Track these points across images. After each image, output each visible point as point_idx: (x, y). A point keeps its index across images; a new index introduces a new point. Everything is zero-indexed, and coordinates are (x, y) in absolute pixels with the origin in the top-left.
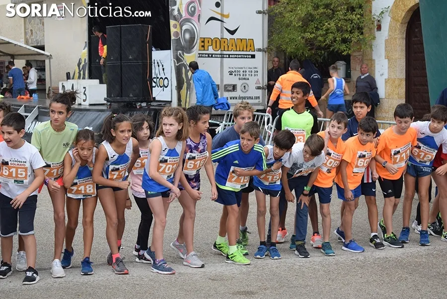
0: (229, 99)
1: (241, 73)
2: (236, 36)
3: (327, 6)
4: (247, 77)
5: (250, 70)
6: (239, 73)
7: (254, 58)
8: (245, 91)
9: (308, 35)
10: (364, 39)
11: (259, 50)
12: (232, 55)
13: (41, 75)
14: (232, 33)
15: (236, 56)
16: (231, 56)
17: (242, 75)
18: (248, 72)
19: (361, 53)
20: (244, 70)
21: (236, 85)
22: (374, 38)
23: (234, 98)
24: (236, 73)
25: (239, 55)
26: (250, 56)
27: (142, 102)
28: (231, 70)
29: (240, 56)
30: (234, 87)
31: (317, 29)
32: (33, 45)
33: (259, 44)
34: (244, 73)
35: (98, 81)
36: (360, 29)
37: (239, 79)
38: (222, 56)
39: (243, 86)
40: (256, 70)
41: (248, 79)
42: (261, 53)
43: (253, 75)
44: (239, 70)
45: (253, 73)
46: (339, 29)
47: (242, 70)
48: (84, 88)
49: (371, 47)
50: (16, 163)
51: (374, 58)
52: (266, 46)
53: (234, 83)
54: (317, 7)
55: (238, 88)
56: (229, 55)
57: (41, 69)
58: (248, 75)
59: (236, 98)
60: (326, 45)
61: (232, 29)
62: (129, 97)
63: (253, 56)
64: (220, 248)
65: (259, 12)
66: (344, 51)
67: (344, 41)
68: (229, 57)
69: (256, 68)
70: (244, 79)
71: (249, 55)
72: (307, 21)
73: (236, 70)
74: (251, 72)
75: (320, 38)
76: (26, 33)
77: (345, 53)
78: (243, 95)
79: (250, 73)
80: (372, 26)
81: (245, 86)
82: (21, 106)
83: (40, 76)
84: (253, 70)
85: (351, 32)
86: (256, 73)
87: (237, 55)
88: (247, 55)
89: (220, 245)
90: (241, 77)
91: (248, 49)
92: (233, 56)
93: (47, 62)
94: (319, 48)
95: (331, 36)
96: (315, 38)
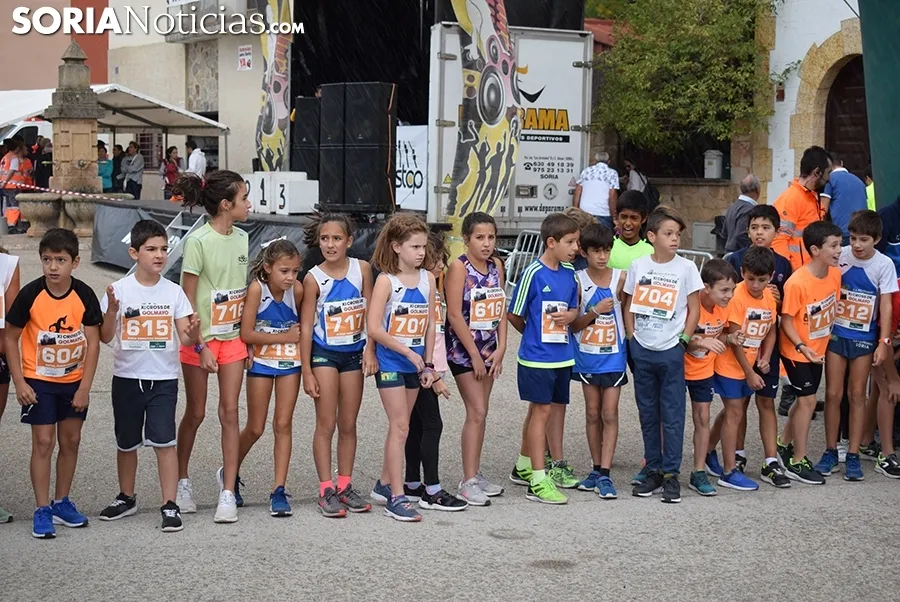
0: (524, 209)
1: (546, 167)
2: (537, 104)
3: (694, 57)
4: (555, 173)
5: (561, 162)
6: (541, 167)
7: (568, 141)
8: (551, 196)
9: (660, 105)
10: (755, 114)
11: (577, 128)
12: (531, 135)
13: (212, 160)
14: (532, 98)
15: (538, 139)
16: (528, 138)
17: (546, 170)
18: (556, 167)
19: (748, 138)
20: (551, 161)
21: (536, 187)
22: (772, 112)
23: (531, 209)
24: (537, 167)
25: (542, 136)
26: (561, 139)
27: (377, 213)
28: (530, 161)
29: (544, 138)
30: (533, 191)
31: (676, 94)
32: (199, 111)
33: (576, 118)
34: (551, 167)
35: (305, 174)
36: (749, 96)
37: (542, 177)
39: (548, 188)
40: (570, 162)
41: (557, 177)
42: (579, 134)
43: (565, 171)
44: (541, 161)
45: (565, 168)
46: (713, 96)
47: (546, 162)
48: (282, 186)
49: (767, 129)
50: (153, 310)
51: (772, 145)
52: (588, 121)
53: (533, 184)
54: (677, 58)
55: (540, 191)
56: (526, 136)
57: (211, 150)
58: (556, 170)
59: (536, 209)
60: (690, 122)
61: (532, 92)
62: (355, 203)
63: (566, 139)
64: (524, 476)
65: (578, 65)
66: (721, 133)
67: (722, 116)
68: (526, 140)
69: (570, 159)
70: (550, 176)
71: (559, 136)
72: (661, 80)
73: (537, 161)
74: (563, 165)
75: (681, 111)
76: (188, 91)
77: (721, 138)
78: (547, 203)
79: (560, 167)
80: (768, 93)
81: (550, 190)
82: (176, 214)
83: (209, 163)
84: (565, 162)
85: (733, 102)
86: (570, 168)
87: (538, 136)
88: (556, 136)
89: (524, 470)
90: (545, 173)
91: (558, 127)
92: (532, 138)
93: (221, 139)
94: (679, 127)
95: (699, 107)
96: (670, 111)
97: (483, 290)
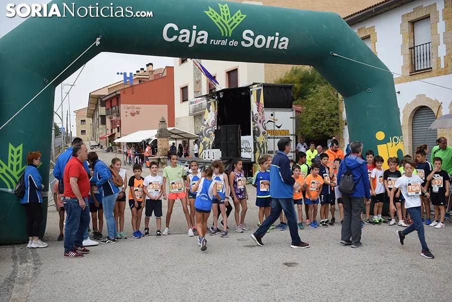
2: (280, 129)
3: (322, 115)
9: (313, 128)
10: (339, 130)
11: (292, 135)
14: (279, 127)
22: (344, 129)
31: (318, 125)
32: (197, 134)
33: (291, 132)
35: (219, 150)
36: (337, 124)
38: (274, 138)
46: (328, 125)
48: (213, 153)
49: (343, 133)
50: (155, 182)
51: (344, 138)
52: (295, 133)
54: (317, 115)
60: (322, 132)
61: (279, 126)
62: (230, 157)
65: (291, 118)
67: (331, 130)
72: (314, 121)
75: (320, 129)
76: (195, 128)
80: (342, 124)
82: (186, 161)
85: (333, 126)
91: (286, 135)
94: (319, 133)
95: (324, 128)
96: (317, 129)
97: (240, 178)
